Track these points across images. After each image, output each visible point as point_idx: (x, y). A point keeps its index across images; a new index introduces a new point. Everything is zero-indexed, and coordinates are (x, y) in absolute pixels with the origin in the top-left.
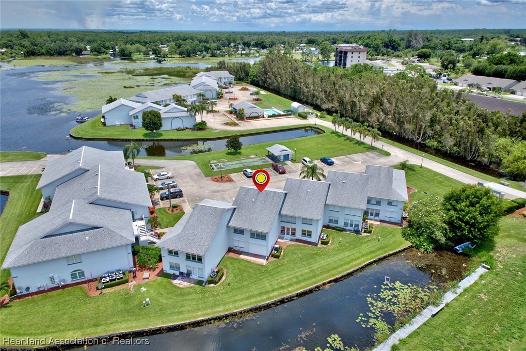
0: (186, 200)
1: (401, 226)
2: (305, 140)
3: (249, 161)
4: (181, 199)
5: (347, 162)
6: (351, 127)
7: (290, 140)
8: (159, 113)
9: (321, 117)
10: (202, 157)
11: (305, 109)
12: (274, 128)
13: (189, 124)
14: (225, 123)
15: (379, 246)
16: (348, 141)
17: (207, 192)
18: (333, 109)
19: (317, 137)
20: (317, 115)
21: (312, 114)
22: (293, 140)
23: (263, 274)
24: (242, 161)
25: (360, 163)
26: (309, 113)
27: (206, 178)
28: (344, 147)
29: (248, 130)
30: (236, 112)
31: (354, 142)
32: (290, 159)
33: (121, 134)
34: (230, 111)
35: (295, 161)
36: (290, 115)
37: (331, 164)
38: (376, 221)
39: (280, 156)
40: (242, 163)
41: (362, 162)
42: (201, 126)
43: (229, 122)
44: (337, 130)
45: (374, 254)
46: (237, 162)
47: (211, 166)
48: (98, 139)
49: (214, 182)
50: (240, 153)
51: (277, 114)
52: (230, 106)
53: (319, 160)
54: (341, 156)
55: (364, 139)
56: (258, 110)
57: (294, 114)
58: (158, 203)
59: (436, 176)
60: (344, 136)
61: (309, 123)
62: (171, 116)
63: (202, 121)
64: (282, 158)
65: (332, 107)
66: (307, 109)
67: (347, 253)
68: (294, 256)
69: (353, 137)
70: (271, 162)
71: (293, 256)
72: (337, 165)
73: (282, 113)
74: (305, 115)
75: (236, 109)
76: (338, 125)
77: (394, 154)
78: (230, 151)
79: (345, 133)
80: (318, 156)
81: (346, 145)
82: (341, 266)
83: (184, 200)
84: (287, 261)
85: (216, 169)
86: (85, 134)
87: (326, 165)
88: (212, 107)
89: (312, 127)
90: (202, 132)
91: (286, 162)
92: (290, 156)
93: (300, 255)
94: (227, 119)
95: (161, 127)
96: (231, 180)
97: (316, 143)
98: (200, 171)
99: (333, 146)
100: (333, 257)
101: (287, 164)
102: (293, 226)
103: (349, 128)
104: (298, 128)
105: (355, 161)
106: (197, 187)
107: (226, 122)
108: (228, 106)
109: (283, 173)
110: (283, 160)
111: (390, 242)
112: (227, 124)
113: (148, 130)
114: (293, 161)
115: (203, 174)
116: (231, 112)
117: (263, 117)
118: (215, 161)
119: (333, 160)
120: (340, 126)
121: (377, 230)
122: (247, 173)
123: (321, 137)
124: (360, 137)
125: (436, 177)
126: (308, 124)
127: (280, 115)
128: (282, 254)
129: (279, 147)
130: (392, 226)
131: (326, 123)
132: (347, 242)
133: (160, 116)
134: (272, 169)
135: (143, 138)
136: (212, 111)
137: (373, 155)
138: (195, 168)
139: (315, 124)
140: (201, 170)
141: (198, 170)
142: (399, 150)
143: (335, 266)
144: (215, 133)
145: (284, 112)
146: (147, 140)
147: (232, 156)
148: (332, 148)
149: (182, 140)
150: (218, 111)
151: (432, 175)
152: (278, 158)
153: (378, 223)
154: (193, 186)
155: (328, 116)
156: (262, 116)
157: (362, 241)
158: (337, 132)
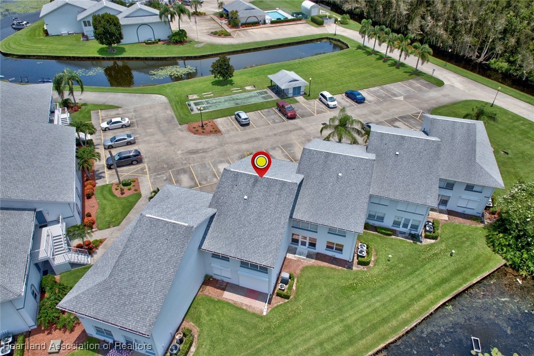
0: (147, 170)
1: (482, 222)
2: (322, 59)
3: (243, 97)
4: (139, 166)
5: (383, 98)
6: (388, 40)
7: (301, 60)
8: (117, 19)
9: (343, 23)
10: (177, 89)
11: (321, 11)
12: (278, 40)
13: (162, 34)
14: (212, 33)
15: (453, 267)
16: (381, 61)
17: (179, 152)
18: (358, 10)
19: (338, 55)
20: (336, 20)
21: (330, 18)
22: (305, 59)
23: (263, 337)
24: (234, 96)
25: (401, 98)
26: (326, 16)
27: (180, 127)
28: (377, 71)
29: (243, 44)
30: (228, 15)
31: (389, 62)
32: (302, 93)
33: (67, 49)
34: (219, 13)
35: (309, 95)
36: (300, 20)
37: (361, 101)
38: (441, 212)
39: (288, 89)
40: (234, 100)
41: (405, 98)
42: (179, 38)
43: (218, 30)
44: (366, 44)
45: (446, 286)
46: (226, 98)
47: (189, 105)
48: (34, 56)
49: (192, 134)
50: (231, 83)
51: (282, 19)
52: (219, 6)
53: (344, 95)
54: (374, 86)
55: (405, 59)
56: (258, 12)
57: (306, 18)
58: (103, 175)
59: (516, 121)
60: (376, 53)
61: (326, 32)
62: (136, 22)
63: (180, 30)
64: (291, 91)
65: (357, 8)
66: (324, 11)
67: (403, 285)
68: (315, 293)
69: (389, 54)
70: (275, 97)
71: (313, 292)
72: (370, 102)
73: (290, 17)
74: (321, 19)
75: (228, 11)
76: (369, 37)
77: (449, 83)
78: (217, 79)
79: (377, 48)
80: (341, 87)
81: (379, 67)
82: (395, 314)
83: (143, 169)
84: (303, 305)
85: (196, 111)
86: (19, 48)
87: (353, 103)
88: (196, 8)
89: (330, 39)
90: (181, 46)
91: (295, 98)
92: (302, 89)
93: (325, 291)
94: (216, 25)
95: (122, 38)
96: (216, 131)
97: (338, 64)
98: (173, 114)
99: (362, 70)
100: (380, 293)
101: (297, 102)
102: (313, 235)
103: (383, 42)
104: (311, 40)
105: (395, 95)
106: (166, 143)
107: (213, 31)
108: (217, 5)
109: (293, 117)
110: (291, 95)
111: (470, 259)
112: (215, 34)
113: (103, 43)
114: (307, 96)
115: (176, 119)
116: (221, 16)
117: (265, 23)
118: (195, 97)
119: (364, 93)
120: (371, 38)
121: (446, 231)
122: (241, 120)
123: (344, 54)
124: (400, 56)
125: (516, 124)
126: (325, 34)
127: (286, 21)
128: (294, 288)
129: (286, 75)
130: (468, 223)
131: (351, 33)
132: (400, 260)
133: (118, 23)
134: (277, 111)
135: (98, 55)
136: (196, 14)
137: (419, 85)
138: (166, 109)
139: (335, 35)
140: (175, 112)
141: (170, 112)
142: (455, 75)
143: (385, 316)
144: (198, 48)
145: (292, 15)
146: (103, 58)
147: (219, 87)
148: (361, 73)
149: (153, 59)
150: (205, 14)
151: (510, 119)
152: (285, 91)
153: (445, 217)
154: (159, 142)
155: (352, 22)
156: (262, 21)
157: (423, 257)
158: (365, 47)
